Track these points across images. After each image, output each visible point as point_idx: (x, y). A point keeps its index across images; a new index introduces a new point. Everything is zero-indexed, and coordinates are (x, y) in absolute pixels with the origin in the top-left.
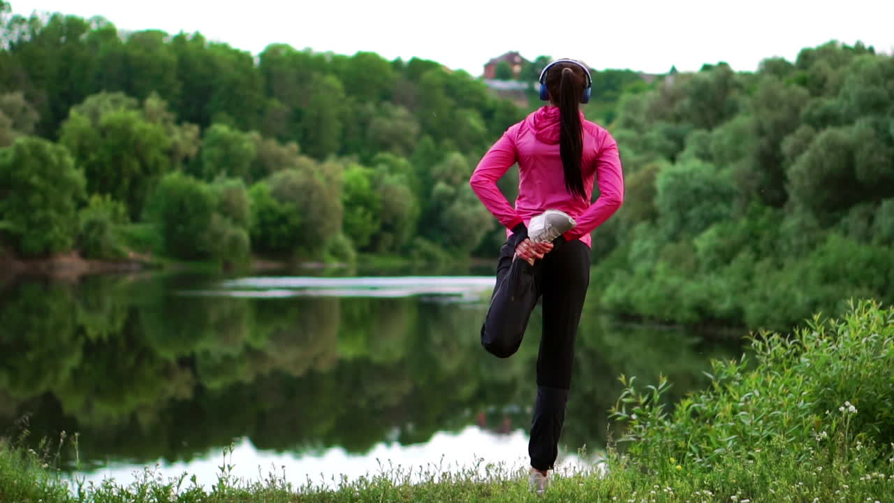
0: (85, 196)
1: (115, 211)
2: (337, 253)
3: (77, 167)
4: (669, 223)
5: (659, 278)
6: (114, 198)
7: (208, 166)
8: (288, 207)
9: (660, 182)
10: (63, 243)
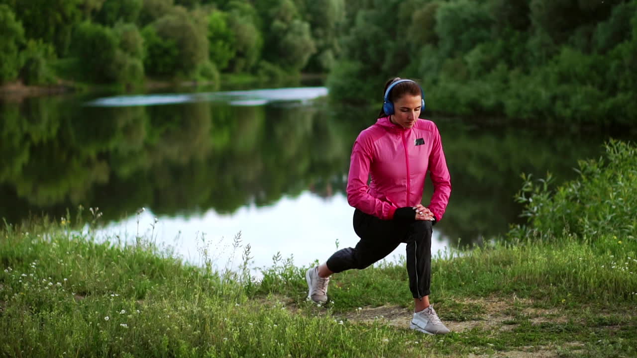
0: (24, 41)
1: (46, 51)
2: (205, 74)
3: (17, 19)
4: (447, 45)
5: (442, 84)
6: (45, 42)
7: (111, 16)
8: (169, 43)
9: (439, 16)
10: (11, 74)
